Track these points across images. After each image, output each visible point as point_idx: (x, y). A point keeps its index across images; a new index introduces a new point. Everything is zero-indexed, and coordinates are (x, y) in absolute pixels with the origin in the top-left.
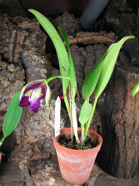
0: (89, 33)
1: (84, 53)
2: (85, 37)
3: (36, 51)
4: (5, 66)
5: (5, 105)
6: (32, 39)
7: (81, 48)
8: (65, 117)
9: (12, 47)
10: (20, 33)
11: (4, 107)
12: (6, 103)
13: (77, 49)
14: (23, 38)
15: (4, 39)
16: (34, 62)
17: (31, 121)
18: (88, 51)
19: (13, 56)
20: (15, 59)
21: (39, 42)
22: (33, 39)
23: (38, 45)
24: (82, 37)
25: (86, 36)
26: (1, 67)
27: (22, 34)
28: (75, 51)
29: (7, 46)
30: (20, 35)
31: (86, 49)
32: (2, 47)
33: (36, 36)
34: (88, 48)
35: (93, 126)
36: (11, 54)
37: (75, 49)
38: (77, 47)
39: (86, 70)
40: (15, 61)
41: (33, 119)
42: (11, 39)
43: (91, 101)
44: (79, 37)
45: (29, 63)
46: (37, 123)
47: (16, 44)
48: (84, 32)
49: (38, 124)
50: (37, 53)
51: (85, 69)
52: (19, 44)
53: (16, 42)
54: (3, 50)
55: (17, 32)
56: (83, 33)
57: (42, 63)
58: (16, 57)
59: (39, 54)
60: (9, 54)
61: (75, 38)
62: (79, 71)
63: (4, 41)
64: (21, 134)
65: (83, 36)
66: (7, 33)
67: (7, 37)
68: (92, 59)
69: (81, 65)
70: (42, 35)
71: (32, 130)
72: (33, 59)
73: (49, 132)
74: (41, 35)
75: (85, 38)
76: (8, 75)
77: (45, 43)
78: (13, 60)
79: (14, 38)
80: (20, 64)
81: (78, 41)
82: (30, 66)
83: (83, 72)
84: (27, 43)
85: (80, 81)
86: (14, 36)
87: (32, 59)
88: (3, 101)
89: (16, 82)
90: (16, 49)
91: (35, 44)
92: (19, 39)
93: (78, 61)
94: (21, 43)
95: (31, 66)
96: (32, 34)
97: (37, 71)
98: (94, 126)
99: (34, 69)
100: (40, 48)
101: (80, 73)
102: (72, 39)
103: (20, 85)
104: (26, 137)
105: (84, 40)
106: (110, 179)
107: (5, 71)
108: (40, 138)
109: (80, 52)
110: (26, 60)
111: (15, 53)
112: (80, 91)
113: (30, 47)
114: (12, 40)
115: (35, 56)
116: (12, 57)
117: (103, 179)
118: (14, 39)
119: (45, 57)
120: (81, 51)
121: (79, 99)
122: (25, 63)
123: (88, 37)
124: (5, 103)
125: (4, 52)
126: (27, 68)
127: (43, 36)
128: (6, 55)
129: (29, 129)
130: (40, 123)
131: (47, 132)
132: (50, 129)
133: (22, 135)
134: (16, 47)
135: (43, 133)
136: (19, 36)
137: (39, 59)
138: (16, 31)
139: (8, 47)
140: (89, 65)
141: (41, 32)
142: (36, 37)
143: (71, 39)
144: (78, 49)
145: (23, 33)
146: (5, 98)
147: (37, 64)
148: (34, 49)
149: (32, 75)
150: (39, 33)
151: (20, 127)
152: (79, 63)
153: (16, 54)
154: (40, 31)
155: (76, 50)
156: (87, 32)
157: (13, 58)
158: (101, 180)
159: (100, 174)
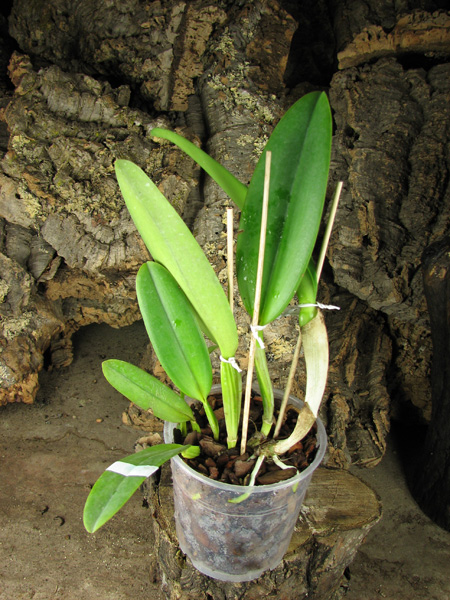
0: (443, 15)
1: (420, 91)
2: (428, 33)
3: (254, 77)
4: (138, 124)
5: (123, 252)
6: (241, 33)
7: (413, 72)
9: (167, 59)
10: (196, 14)
11: (119, 258)
12: (126, 245)
13: (395, 74)
14: (209, 29)
15: (147, 31)
16: (237, 112)
18: (436, 83)
19: (171, 92)
20: (176, 100)
21: (267, 43)
22: (245, 34)
23: (263, 53)
24: (414, 32)
25: (429, 29)
26: (126, 127)
27: (204, 18)
28: (386, 83)
29: (154, 58)
30: (197, 20)
31: (431, 76)
32: (137, 61)
33: (260, 23)
34: (438, 73)
35: (418, 348)
36: (163, 83)
37: (386, 74)
38: (398, 68)
39: (416, 153)
40: (175, 108)
42: (168, 32)
43: (416, 266)
44: (404, 30)
45: (223, 118)
47: (182, 52)
48: (426, 14)
50: (255, 84)
51: (415, 148)
52: (193, 51)
53: (182, 44)
54: (140, 68)
55: (186, 8)
56: (421, 16)
57: (267, 117)
58: (181, 96)
59: (261, 86)
60: (159, 83)
61: (389, 36)
62: (390, 156)
63: (145, 40)
65: (418, 27)
66: (157, 11)
67: (154, 25)
68: (446, 114)
69: (399, 135)
70: (281, 17)
72: (239, 103)
74: (277, 18)
75: (427, 37)
76: (143, 154)
77: (288, 50)
78: (170, 104)
79: (175, 30)
80: (195, 116)
81: (399, 45)
82: (224, 126)
83: (407, 158)
84: (222, 46)
85: (388, 191)
86: (176, 22)
87: (234, 101)
88: (117, 237)
89: (163, 179)
90: (180, 67)
91: (252, 51)
92: (191, 32)
93: (392, 119)
94: (200, 46)
95: (228, 128)
96: (244, 17)
97: (244, 144)
98: (422, 349)
99: (234, 138)
100: (268, 64)
101: (392, 161)
102: (379, 37)
103: (177, 191)
105: (420, 44)
106: (435, 538)
107: (133, 141)
109: (406, 86)
110: (215, 106)
111: (177, 82)
112: (382, 226)
113: (233, 63)
114: (171, 37)
115: (245, 94)
116: (166, 93)
117: (410, 533)
118: (177, 33)
119: (278, 98)
120: (411, 84)
121: (374, 253)
122: (210, 115)
123: (438, 31)
124: (123, 244)
125: (142, 76)
126: (215, 133)
127: (285, 22)
128: (148, 85)
134: (182, 62)
136: (192, 24)
137: (258, 104)
138: (183, 6)
139: (157, 60)
140: (429, 137)
141: (276, 7)
142: (259, 25)
143: (375, 37)
144: (401, 74)
145: (209, 13)
146: (124, 228)
147: (247, 122)
148: (245, 68)
149: (226, 157)
150: (268, 11)
152: (393, 128)
153: (179, 85)
154: (272, 4)
155: (393, 78)
156: (436, 14)
157: (170, 98)
158: (401, 537)
159: (406, 515)
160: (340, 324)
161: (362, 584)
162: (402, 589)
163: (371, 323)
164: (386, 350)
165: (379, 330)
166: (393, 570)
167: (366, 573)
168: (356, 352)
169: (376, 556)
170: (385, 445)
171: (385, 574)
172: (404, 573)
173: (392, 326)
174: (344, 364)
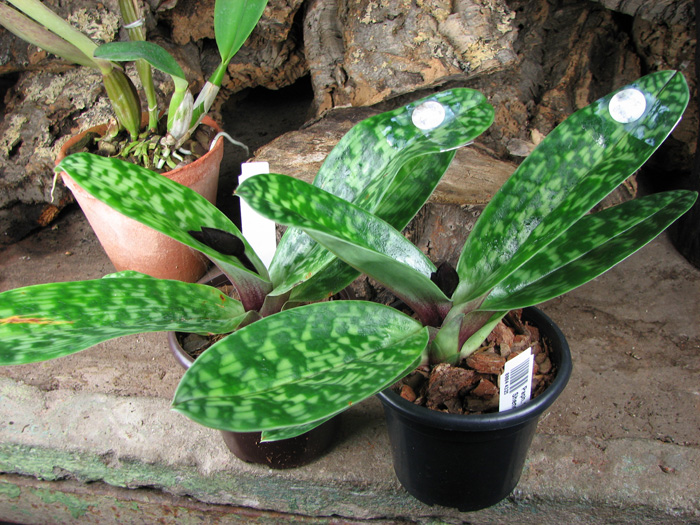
8: (540, 19)
17: (367, 19)
41: (378, 13)
46: (390, 26)
49: (395, 32)
64: (330, 82)
71: (368, 56)
73: (436, 64)
104: (348, 89)
108: (397, 86)
129: (357, 55)
130: (402, 26)
131: (430, 63)
132: (444, 50)
133: (336, 83)
135: (409, 66)
151: (329, 51)
158: (662, 294)
159: (669, 271)
160: (564, 42)
161: (608, 348)
162: (663, 350)
163: (610, 40)
164: (631, 70)
165: (621, 47)
166: (651, 331)
167: (613, 335)
168: (589, 75)
169: (626, 317)
170: (635, 185)
171: (640, 335)
172: (667, 333)
173: (639, 43)
174: (572, 89)
